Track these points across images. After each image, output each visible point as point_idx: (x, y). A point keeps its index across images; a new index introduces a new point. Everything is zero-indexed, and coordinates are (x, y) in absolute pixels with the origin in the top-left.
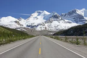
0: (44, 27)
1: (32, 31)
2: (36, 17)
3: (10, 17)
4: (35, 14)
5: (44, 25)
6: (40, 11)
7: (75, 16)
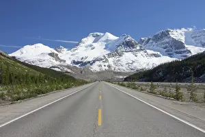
0: (107, 64)
1: (83, 72)
2: (91, 46)
3: (40, 45)
4: (89, 40)
5: (107, 61)
6: (98, 34)
7: (167, 43)
